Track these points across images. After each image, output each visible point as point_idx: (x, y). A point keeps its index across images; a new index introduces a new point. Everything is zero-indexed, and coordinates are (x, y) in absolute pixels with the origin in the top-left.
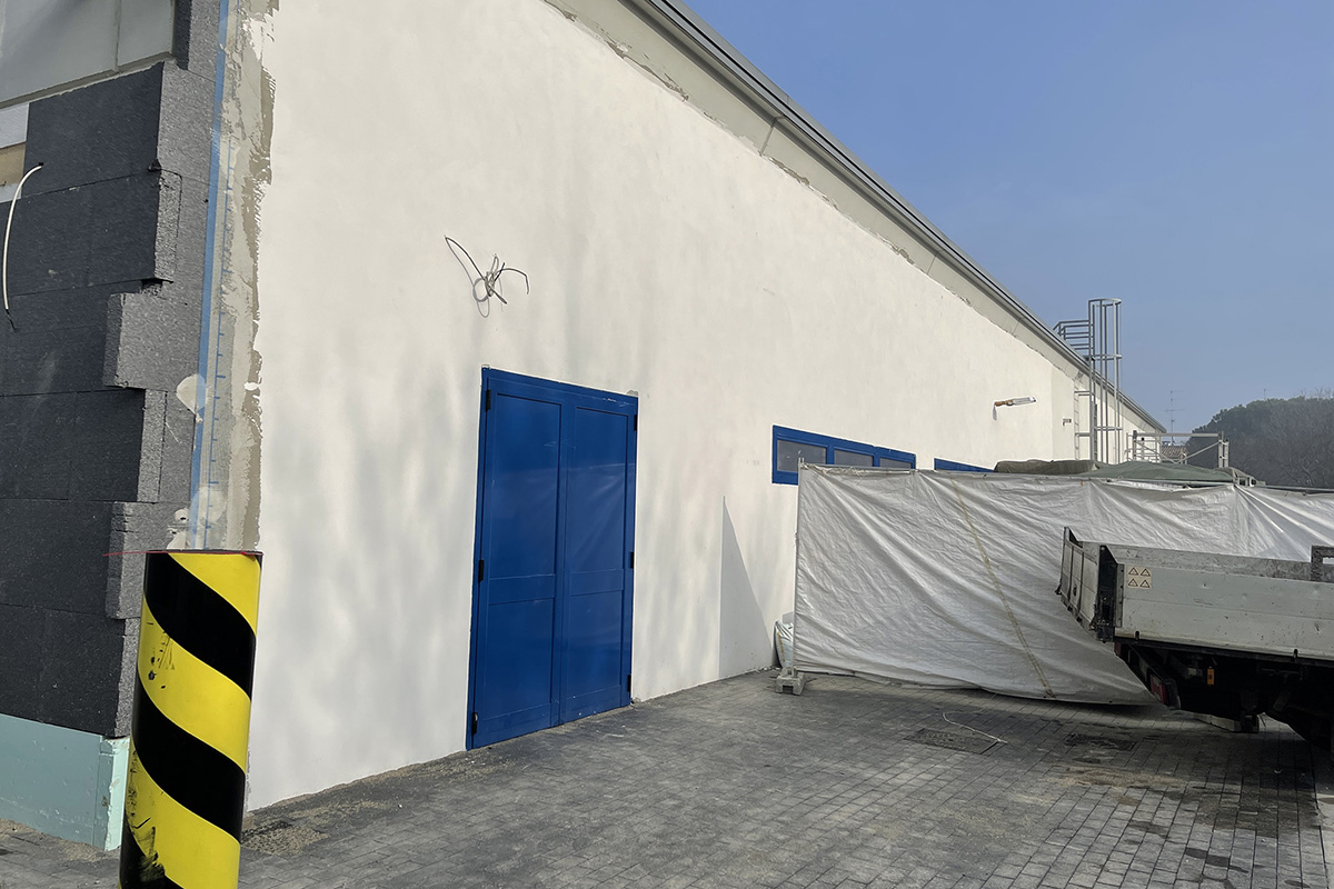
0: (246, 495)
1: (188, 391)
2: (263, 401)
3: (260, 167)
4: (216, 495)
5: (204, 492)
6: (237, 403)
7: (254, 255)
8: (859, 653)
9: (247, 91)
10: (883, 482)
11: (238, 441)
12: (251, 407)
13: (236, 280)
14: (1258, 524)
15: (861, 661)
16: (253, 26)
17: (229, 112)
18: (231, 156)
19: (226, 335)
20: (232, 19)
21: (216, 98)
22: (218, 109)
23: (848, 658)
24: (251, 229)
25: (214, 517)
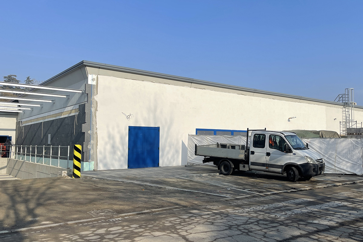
0: (96, 141)
1: (89, 132)
2: (98, 132)
3: (96, 110)
4: (93, 141)
5: (91, 141)
6: (95, 133)
7: (96, 119)
8: (195, 161)
9: (95, 103)
10: (198, 137)
11: (95, 136)
12: (96, 133)
13: (94, 121)
14: (241, 141)
15: (195, 162)
16: (95, 97)
17: (93, 106)
18: (93, 110)
19: (93, 126)
20: (92, 97)
21: (91, 105)
22: (91, 106)
23: (193, 162)
24: (96, 116)
25: (93, 143)
